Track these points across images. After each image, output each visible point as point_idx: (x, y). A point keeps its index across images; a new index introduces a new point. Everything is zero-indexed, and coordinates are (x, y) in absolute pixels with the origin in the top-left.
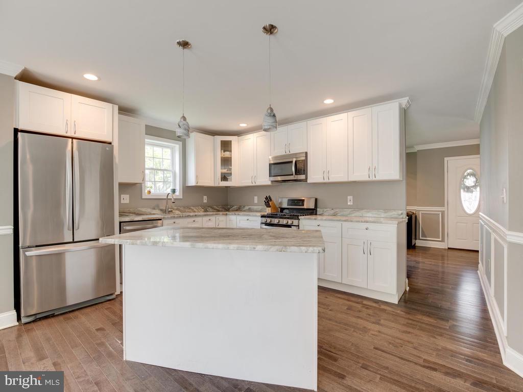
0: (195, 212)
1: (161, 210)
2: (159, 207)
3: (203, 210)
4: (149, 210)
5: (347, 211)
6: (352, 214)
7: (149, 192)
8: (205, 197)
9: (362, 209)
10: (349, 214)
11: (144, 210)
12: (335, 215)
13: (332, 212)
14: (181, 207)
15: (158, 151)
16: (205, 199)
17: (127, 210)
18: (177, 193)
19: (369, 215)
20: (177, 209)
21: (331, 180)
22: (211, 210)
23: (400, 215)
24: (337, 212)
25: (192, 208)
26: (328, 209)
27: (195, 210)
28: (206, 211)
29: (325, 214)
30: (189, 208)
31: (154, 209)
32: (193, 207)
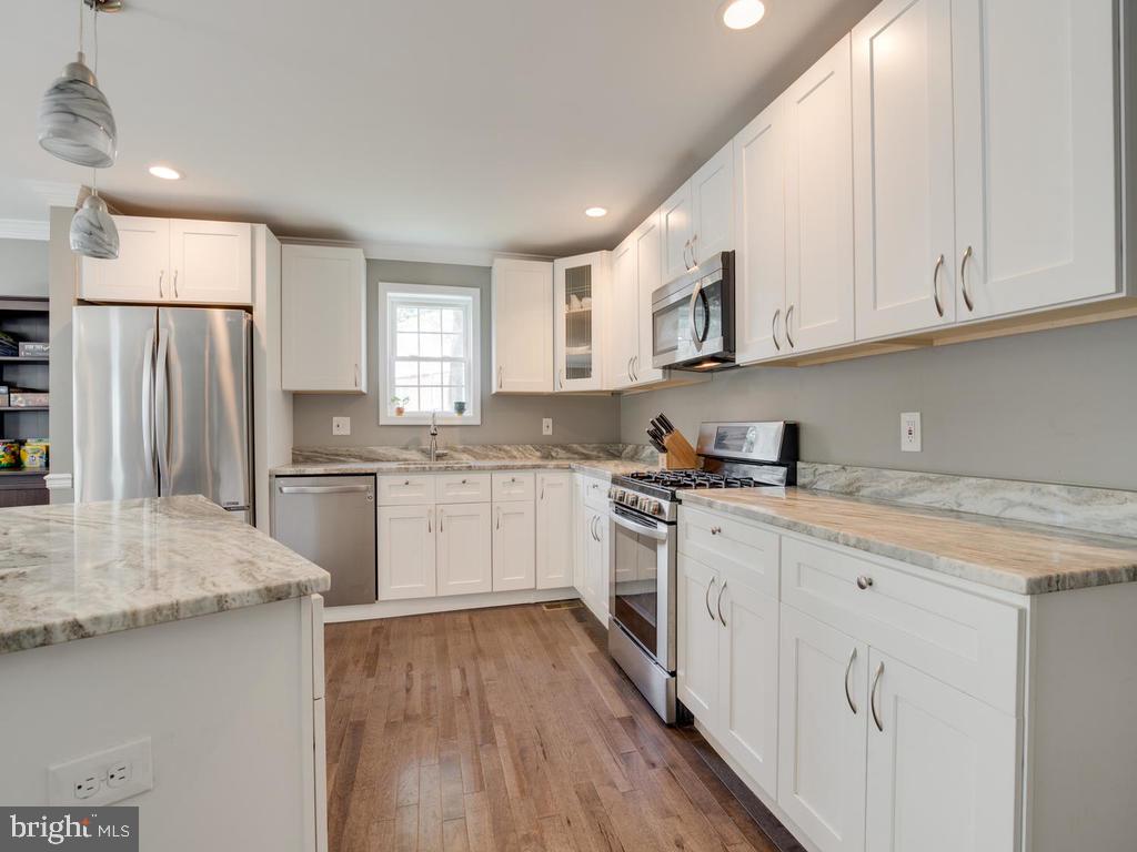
0: (515, 457)
1: (423, 451)
2: (420, 444)
3: (538, 454)
4: (394, 452)
5: (897, 481)
7: (400, 411)
8: (547, 422)
9: (958, 476)
10: (902, 495)
11: (381, 450)
12: (851, 493)
14: (474, 445)
15: (430, 318)
16: (547, 427)
17: (342, 450)
18: (468, 412)
20: (464, 451)
22: (562, 453)
24: (858, 479)
25: (505, 447)
26: (831, 467)
27: (515, 453)
28: (547, 456)
29: (820, 485)
30: (497, 447)
31: (406, 448)
32: (509, 445)
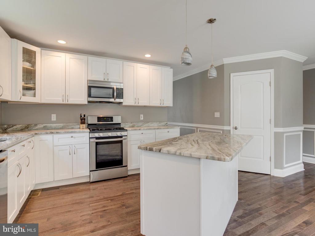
5: (140, 124)
6: (143, 125)
9: (149, 122)
10: (142, 126)
12: (133, 127)
13: (131, 125)
19: (152, 125)
21: (139, 105)
23: (166, 124)
24: (134, 124)
26: (129, 123)
